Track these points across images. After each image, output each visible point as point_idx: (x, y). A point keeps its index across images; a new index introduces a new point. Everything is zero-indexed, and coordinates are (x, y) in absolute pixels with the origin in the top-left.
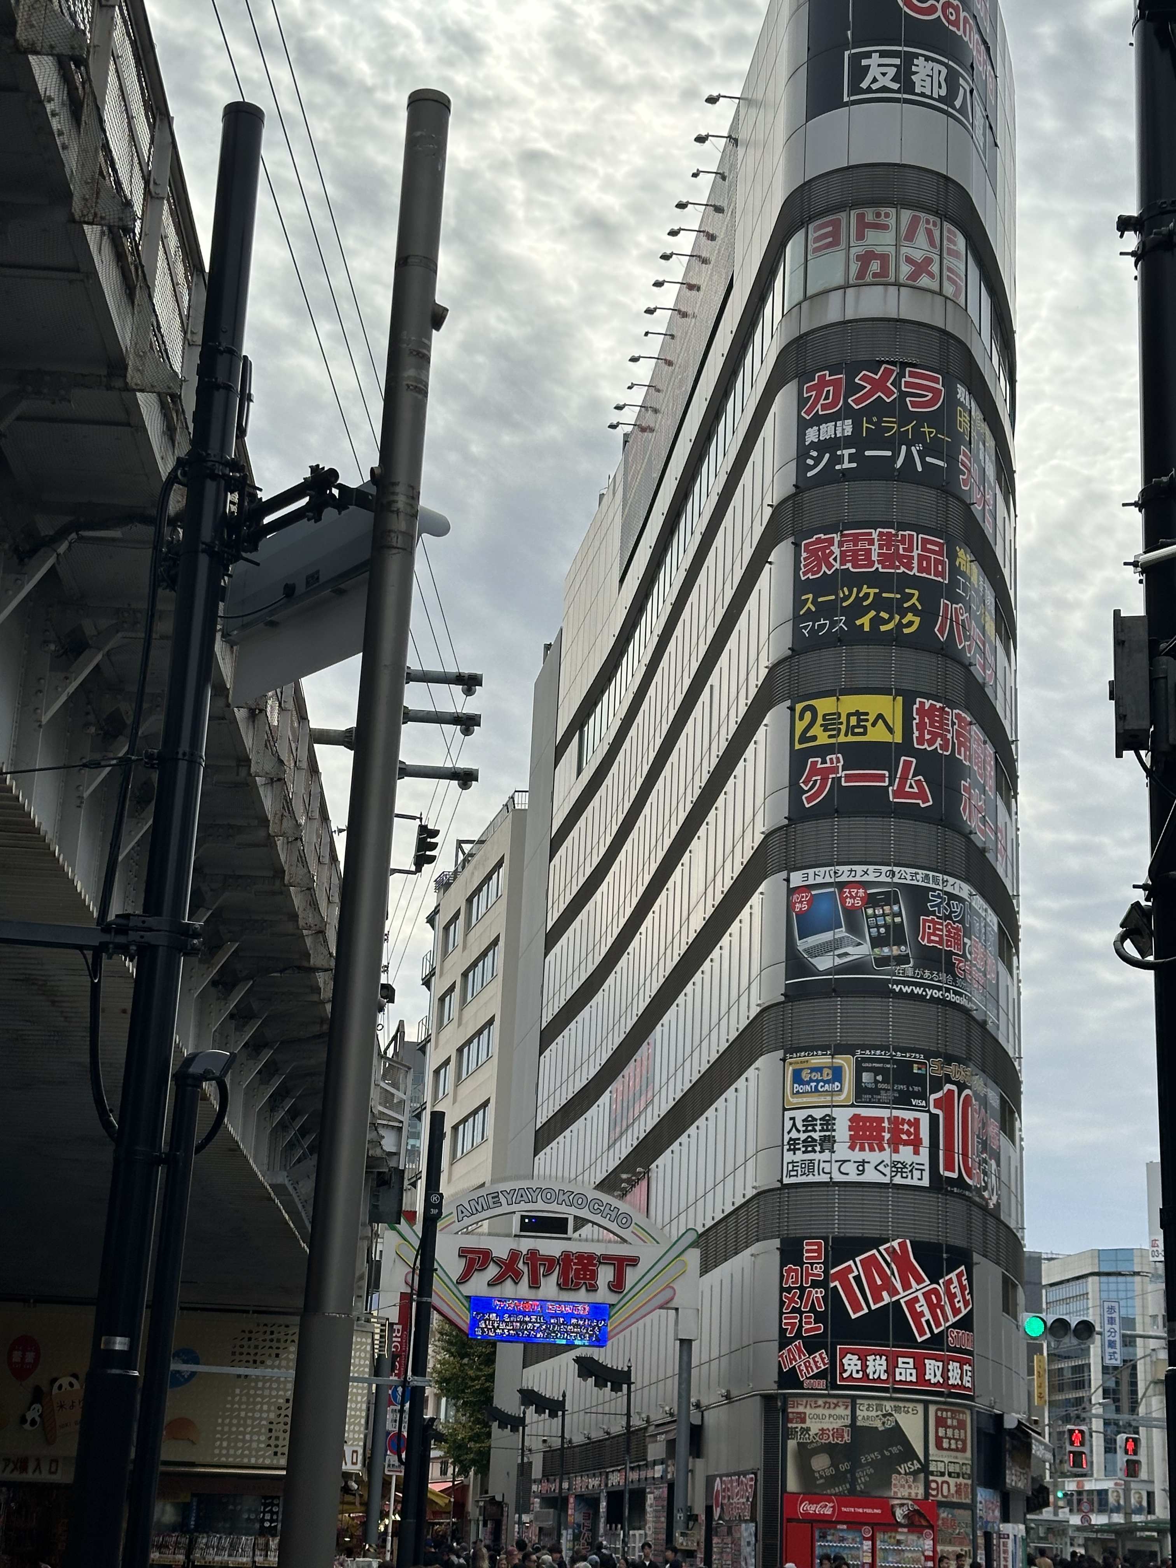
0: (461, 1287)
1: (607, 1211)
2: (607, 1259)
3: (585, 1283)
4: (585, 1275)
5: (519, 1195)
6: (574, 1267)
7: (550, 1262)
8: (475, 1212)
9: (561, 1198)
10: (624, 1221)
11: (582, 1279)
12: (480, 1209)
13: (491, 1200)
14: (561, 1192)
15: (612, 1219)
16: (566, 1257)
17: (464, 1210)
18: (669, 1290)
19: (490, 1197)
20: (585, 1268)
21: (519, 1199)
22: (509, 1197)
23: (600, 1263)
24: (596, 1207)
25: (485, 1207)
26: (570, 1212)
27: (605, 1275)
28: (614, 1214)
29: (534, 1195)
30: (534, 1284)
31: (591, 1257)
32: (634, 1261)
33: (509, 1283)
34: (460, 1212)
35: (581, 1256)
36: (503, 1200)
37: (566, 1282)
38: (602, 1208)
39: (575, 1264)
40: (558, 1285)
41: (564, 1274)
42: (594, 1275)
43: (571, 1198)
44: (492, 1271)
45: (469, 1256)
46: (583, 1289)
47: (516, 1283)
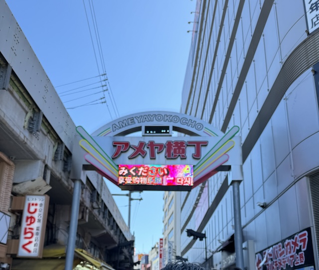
0: (114, 160)
1: (190, 123)
2: (190, 144)
3: (179, 155)
4: (179, 151)
5: (144, 118)
6: (173, 148)
7: (161, 146)
8: (121, 126)
9: (166, 118)
10: (199, 127)
11: (178, 153)
12: (124, 125)
13: (130, 122)
14: (166, 116)
15: (193, 126)
16: (169, 144)
17: (116, 126)
18: (225, 156)
20: (179, 148)
21: (144, 120)
22: (139, 119)
23: (187, 145)
24: (184, 121)
25: (127, 124)
26: (171, 125)
27: (190, 151)
29: (152, 118)
30: (153, 157)
31: (182, 143)
32: (205, 144)
33: (140, 158)
34: (114, 127)
35: (176, 143)
36: (136, 121)
37: (169, 155)
38: (187, 122)
39: (174, 146)
41: (168, 151)
42: (184, 151)
43: (171, 118)
44: (131, 152)
45: (118, 145)
46: (179, 158)
47: (143, 157)
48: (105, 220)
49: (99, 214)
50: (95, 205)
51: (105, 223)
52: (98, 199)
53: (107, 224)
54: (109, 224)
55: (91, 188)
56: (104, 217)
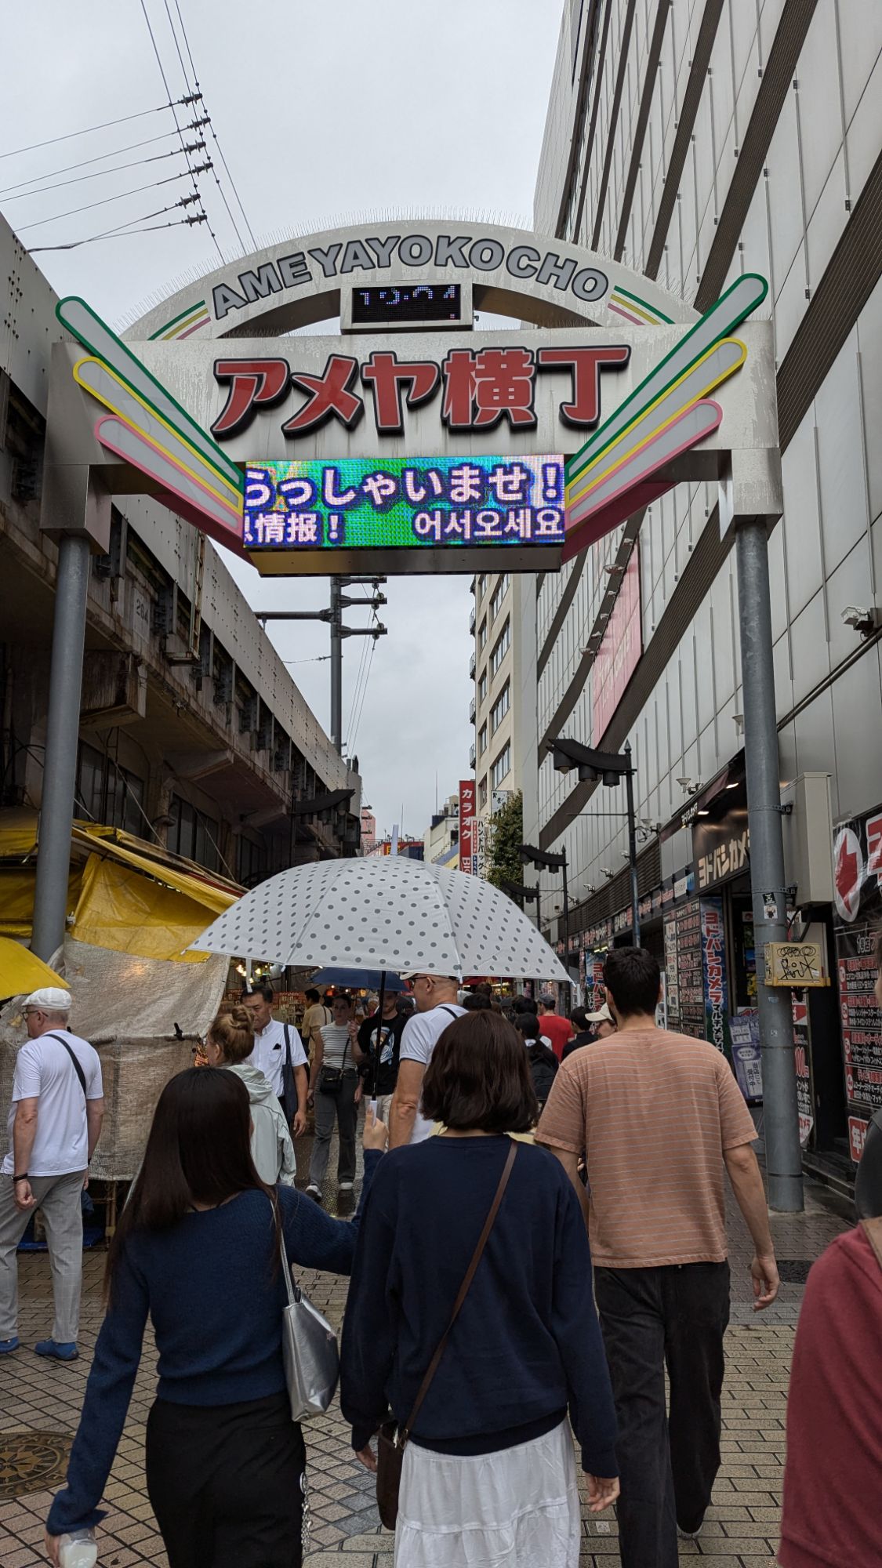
0: (225, 447)
1: (549, 268)
2: (552, 365)
3: (505, 415)
4: (504, 394)
5: (350, 255)
6: (478, 381)
8: (252, 294)
9: (444, 251)
10: (590, 285)
11: (496, 403)
13: (288, 272)
14: (444, 241)
15: (561, 284)
16: (459, 358)
17: (229, 295)
18: (703, 408)
19: (285, 265)
20: (504, 381)
21: (350, 261)
22: (328, 261)
24: (524, 262)
25: (276, 286)
26: (465, 279)
27: (551, 393)
28: (565, 274)
29: (384, 252)
30: (391, 432)
31: (516, 355)
32: (616, 362)
33: (335, 430)
34: (220, 300)
35: (491, 357)
36: (313, 267)
37: (459, 412)
38: (537, 265)
39: (480, 374)
40: (445, 422)
42: (526, 395)
43: (466, 250)
44: (295, 405)
45: (236, 376)
46: (504, 427)
47: (350, 429)
48: (228, 711)
49: (199, 687)
50: (174, 647)
51: (229, 722)
52: (185, 621)
53: (235, 727)
54: (244, 728)
55: (151, 578)
56: (218, 699)
